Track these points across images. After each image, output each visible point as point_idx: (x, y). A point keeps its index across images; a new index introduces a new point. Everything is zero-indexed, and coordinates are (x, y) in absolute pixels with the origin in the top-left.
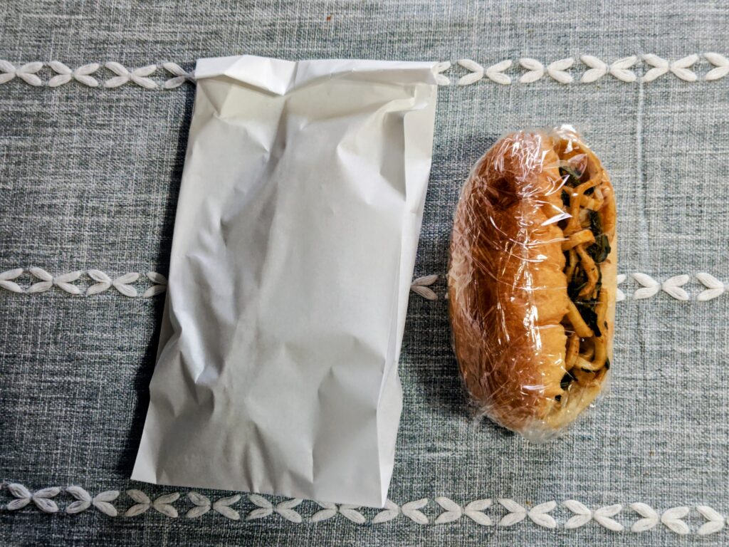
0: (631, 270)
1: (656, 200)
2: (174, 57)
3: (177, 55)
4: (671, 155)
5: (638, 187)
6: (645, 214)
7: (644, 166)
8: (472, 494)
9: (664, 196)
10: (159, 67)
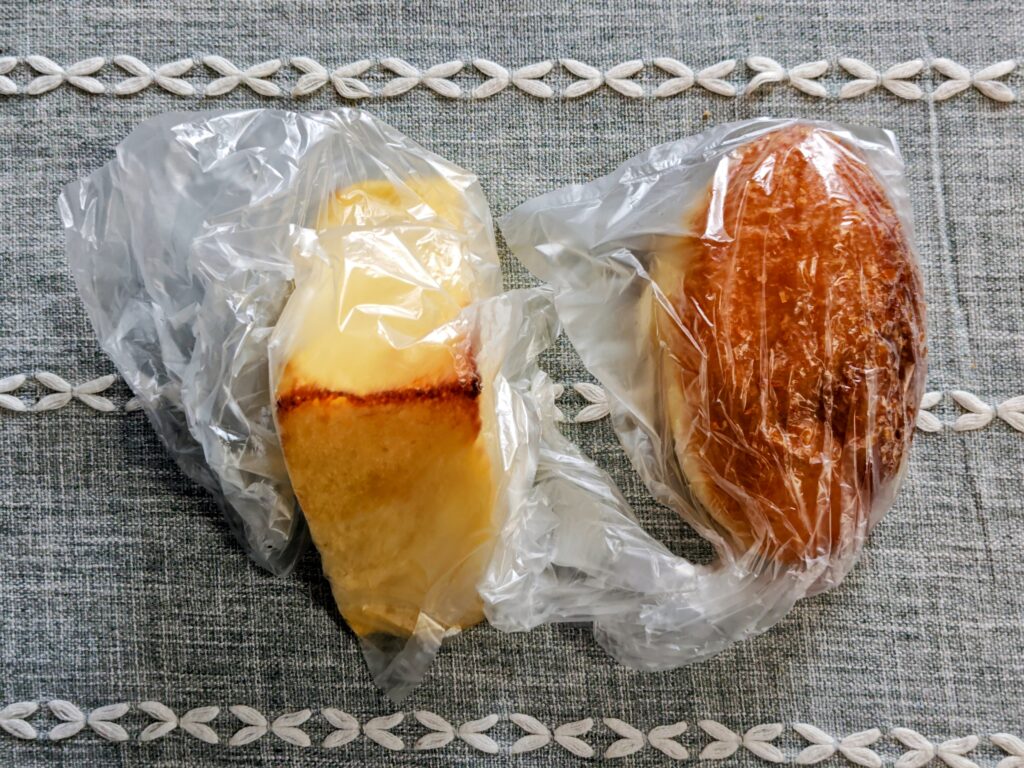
0: (947, 385)
1: (975, 280)
2: (218, 47)
3: (222, 44)
4: (989, 214)
5: (944, 260)
6: (960, 301)
7: (949, 229)
8: (752, 715)
9: (985, 274)
10: (198, 62)
